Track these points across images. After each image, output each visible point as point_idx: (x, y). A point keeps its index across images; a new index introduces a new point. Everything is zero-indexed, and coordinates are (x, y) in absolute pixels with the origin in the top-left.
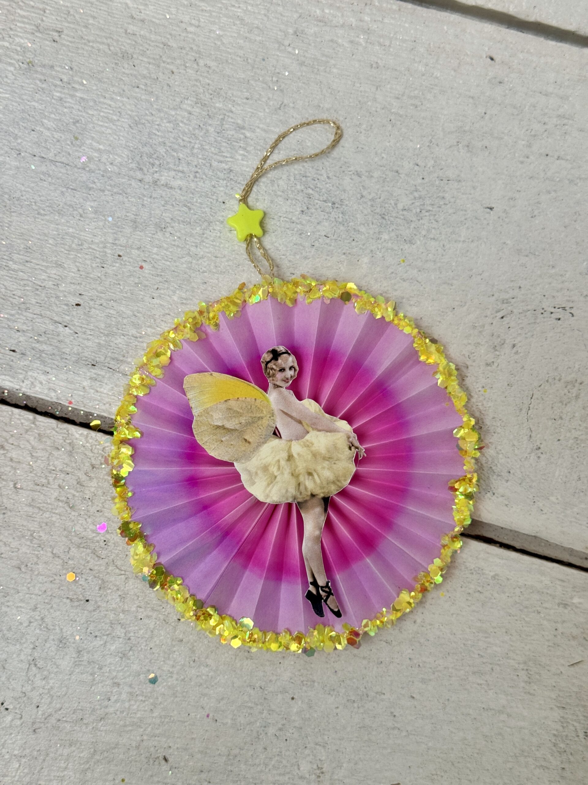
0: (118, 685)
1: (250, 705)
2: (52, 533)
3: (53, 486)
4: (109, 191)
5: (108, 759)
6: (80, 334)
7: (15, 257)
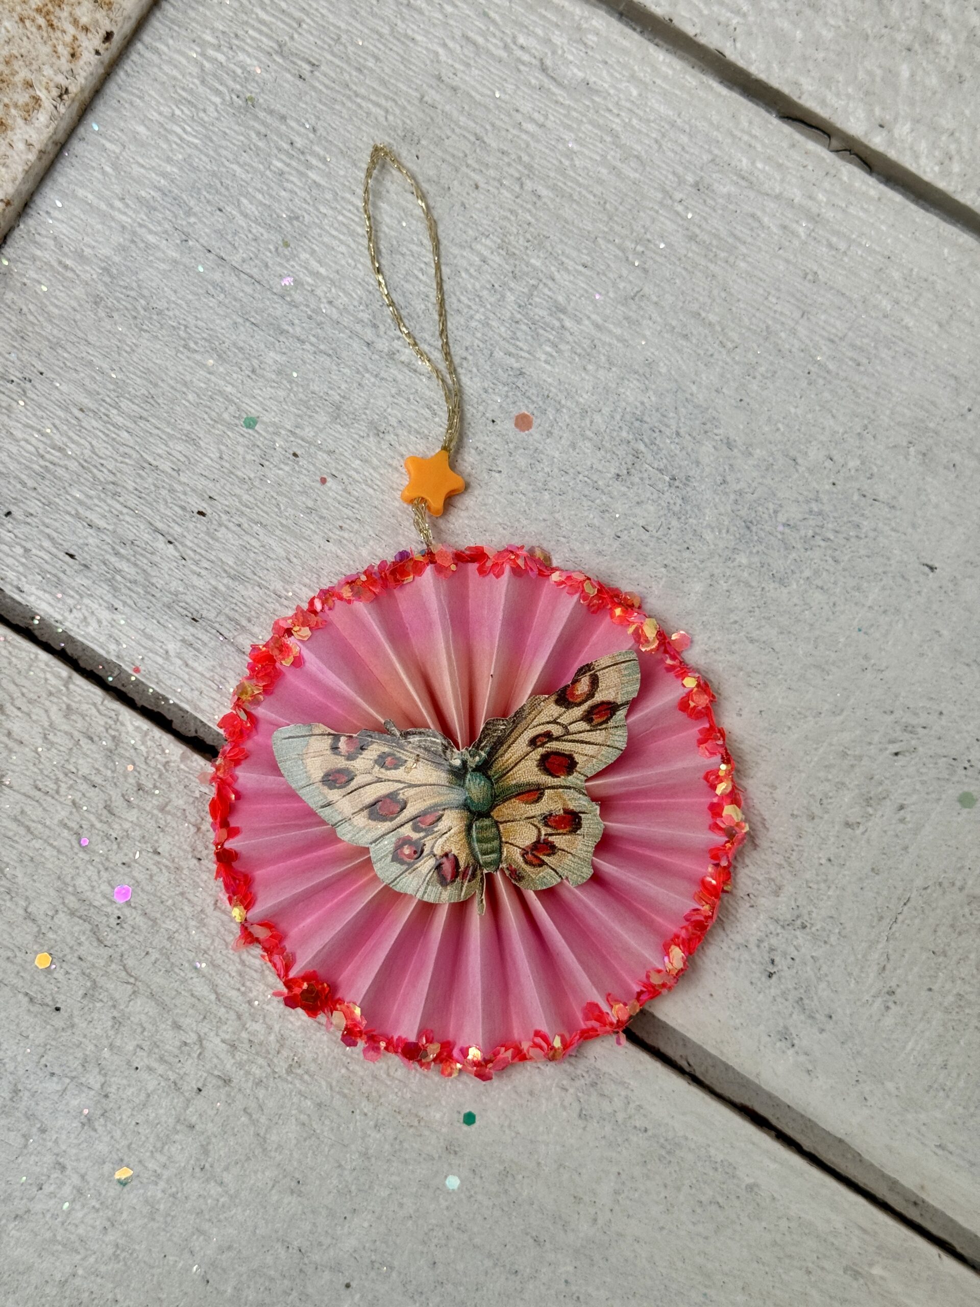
0: (63, 1168)
1: (272, 1273)
3: (62, 799)
7: (124, 404)
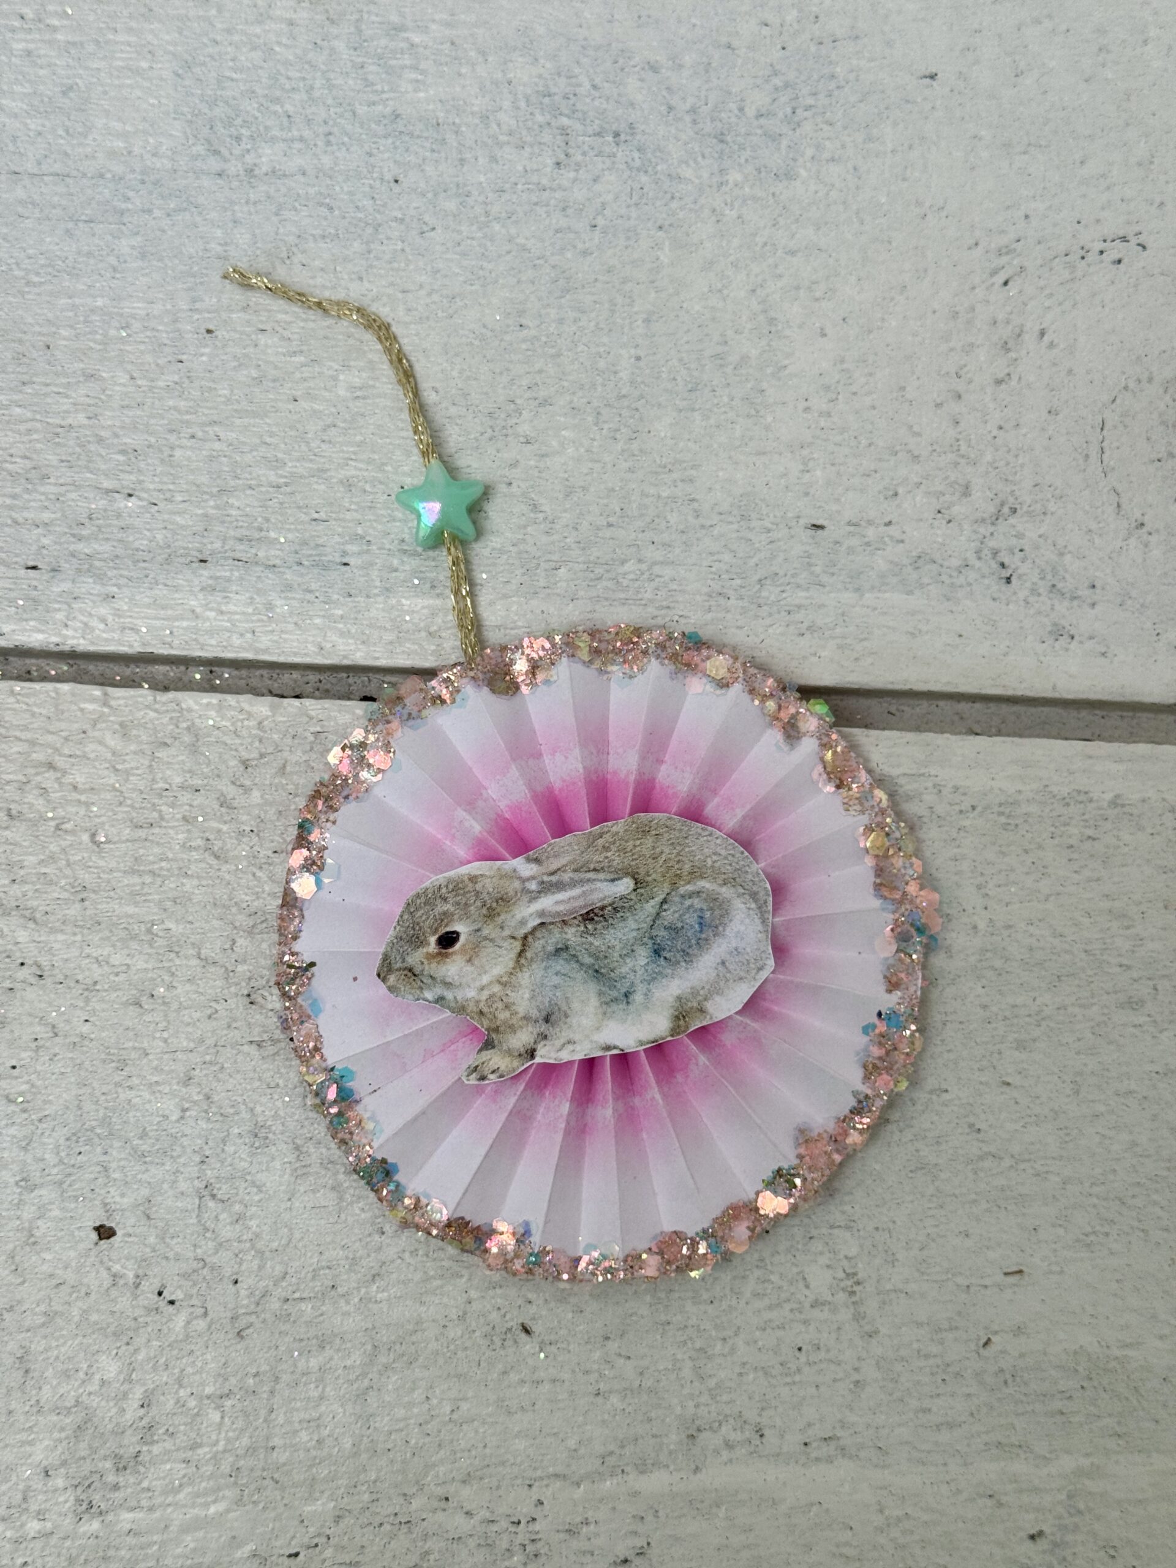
2: (190, 918)
4: (159, 208)
5: (405, 1358)
6: (162, 505)
